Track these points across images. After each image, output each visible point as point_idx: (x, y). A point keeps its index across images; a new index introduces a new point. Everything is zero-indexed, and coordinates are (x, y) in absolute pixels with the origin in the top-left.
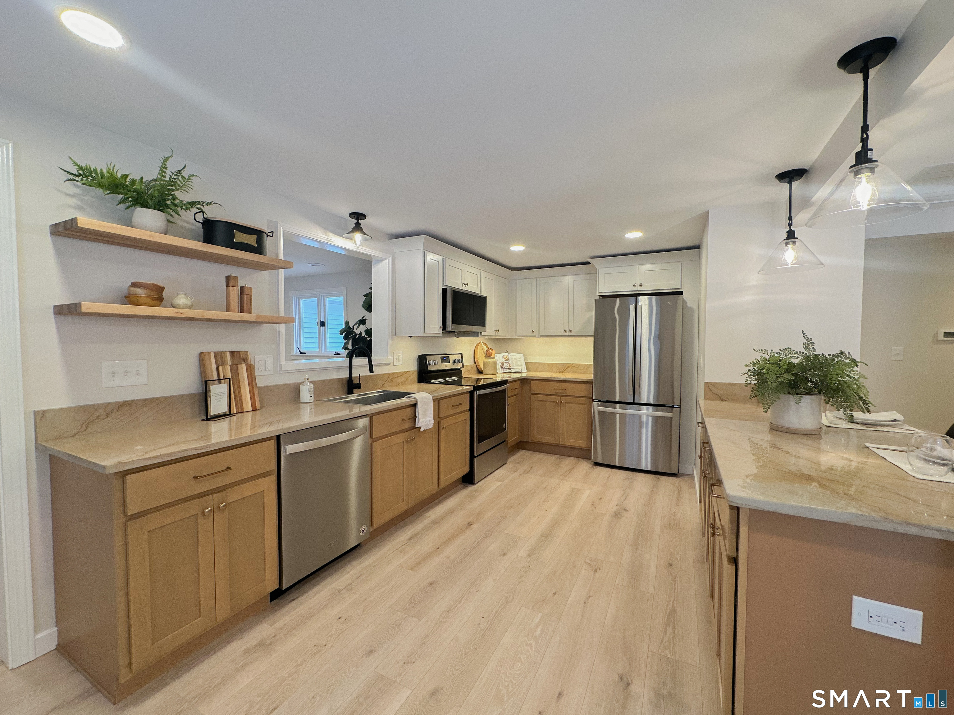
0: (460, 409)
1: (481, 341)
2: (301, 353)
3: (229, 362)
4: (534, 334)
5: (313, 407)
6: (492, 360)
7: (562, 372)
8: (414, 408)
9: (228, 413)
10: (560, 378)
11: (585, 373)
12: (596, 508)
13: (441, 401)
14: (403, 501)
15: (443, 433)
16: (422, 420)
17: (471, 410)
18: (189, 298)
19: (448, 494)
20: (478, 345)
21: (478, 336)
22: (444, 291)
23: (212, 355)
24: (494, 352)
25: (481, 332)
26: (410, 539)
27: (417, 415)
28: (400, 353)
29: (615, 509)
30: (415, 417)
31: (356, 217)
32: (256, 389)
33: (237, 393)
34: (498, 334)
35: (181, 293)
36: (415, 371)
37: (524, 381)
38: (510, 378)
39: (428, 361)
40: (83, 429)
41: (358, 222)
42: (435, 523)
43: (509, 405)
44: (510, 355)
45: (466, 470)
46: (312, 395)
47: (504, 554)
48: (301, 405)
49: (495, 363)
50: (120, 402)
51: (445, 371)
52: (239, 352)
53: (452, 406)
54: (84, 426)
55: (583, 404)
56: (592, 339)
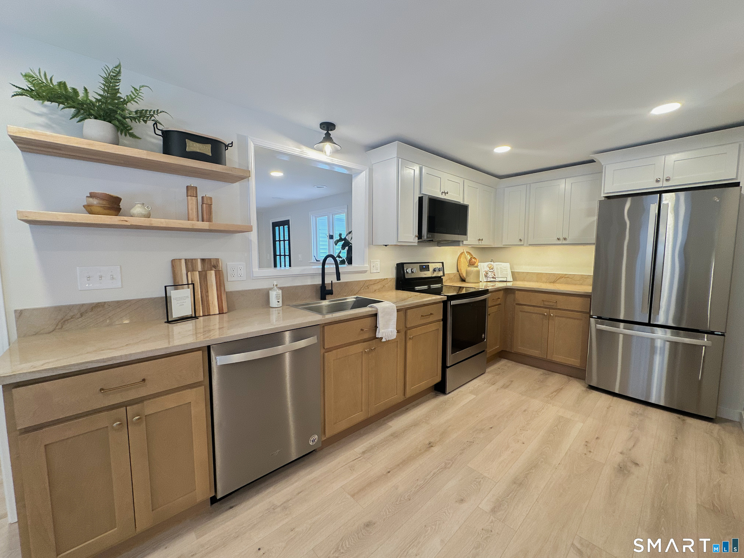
0: (431, 319)
1: (465, 250)
2: (317, 261)
3: (200, 269)
4: (522, 243)
5: (281, 312)
6: (476, 269)
7: (552, 283)
8: (375, 317)
9: (194, 316)
10: (549, 290)
11: (581, 284)
12: (590, 452)
13: (408, 310)
14: (362, 411)
15: (410, 344)
16: (383, 331)
17: (445, 320)
18: (146, 208)
19: (417, 402)
20: (462, 254)
21: (459, 245)
22: (421, 200)
23: (183, 262)
24: (477, 261)
25: (462, 241)
26: (364, 453)
27: (378, 326)
28: (377, 262)
29: (619, 458)
30: (376, 327)
31: (326, 128)
32: (224, 294)
33: (205, 297)
34: (482, 243)
35: (138, 203)
36: (392, 278)
37: (508, 291)
38: (494, 287)
39: (405, 269)
40: (59, 326)
41: (328, 132)
42: (396, 436)
43: (489, 315)
44: (494, 264)
45: (438, 379)
46: (280, 301)
47: (462, 500)
48: (271, 309)
49: (478, 272)
50: (93, 303)
51: (425, 279)
52: (210, 259)
53: (422, 316)
54: (60, 324)
55: (578, 319)
56: (593, 248)
